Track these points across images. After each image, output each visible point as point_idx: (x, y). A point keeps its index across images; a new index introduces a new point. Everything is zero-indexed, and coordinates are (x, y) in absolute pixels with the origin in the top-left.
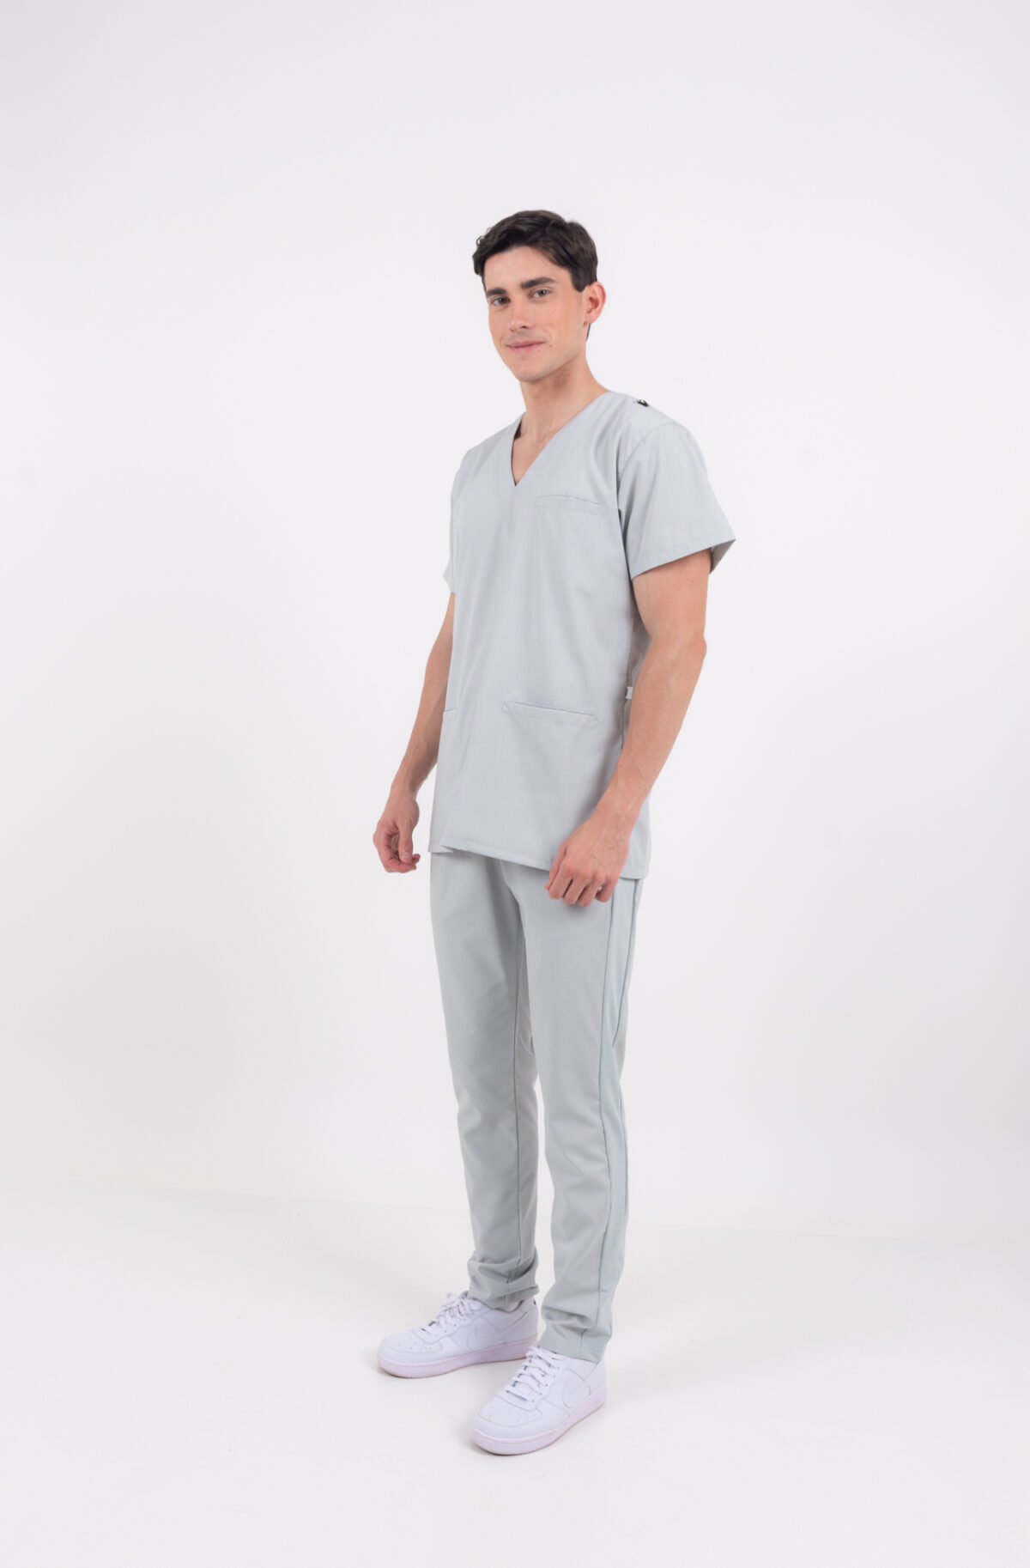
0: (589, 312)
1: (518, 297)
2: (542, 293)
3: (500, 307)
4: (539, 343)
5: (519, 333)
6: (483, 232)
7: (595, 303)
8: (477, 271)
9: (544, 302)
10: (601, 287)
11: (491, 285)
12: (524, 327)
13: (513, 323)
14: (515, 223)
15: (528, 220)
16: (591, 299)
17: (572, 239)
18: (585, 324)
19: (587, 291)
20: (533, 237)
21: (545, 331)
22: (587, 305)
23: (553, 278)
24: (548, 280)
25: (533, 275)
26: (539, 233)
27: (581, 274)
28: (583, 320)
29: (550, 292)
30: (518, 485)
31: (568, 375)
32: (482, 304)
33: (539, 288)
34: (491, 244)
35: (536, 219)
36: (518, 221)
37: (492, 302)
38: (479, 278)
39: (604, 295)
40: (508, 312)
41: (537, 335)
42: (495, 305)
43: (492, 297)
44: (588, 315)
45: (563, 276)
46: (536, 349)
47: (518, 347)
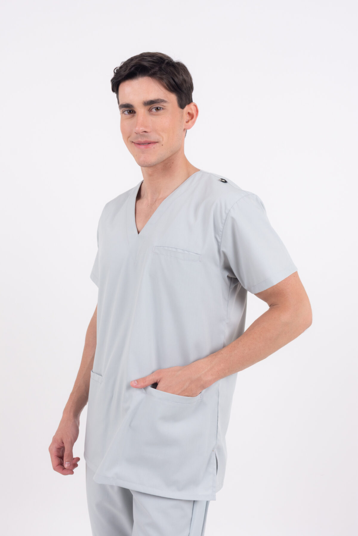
0: (187, 122)
1: (141, 111)
2: (157, 109)
3: (129, 116)
4: (155, 143)
5: (142, 135)
6: (119, 64)
7: (192, 116)
8: (113, 90)
9: (158, 115)
10: (196, 106)
11: (124, 101)
12: (145, 132)
13: (137, 129)
14: (139, 60)
15: (149, 59)
16: (189, 113)
17: (178, 73)
18: (184, 129)
19: (187, 109)
20: (153, 71)
21: (159, 135)
22: (187, 117)
23: (166, 99)
24: (163, 101)
25: (152, 96)
26: (157, 68)
27: (184, 98)
28: (184, 127)
29: (163, 109)
30: (140, 234)
31: (173, 163)
32: (117, 112)
33: (157, 105)
34: (124, 73)
35: (155, 58)
36: (143, 59)
37: (123, 112)
38: (115, 95)
39: (197, 111)
40: (134, 120)
41: (153, 137)
42: (125, 114)
43: (123, 109)
44: (186, 124)
45: (172, 98)
46: (152, 146)
47: (139, 144)
